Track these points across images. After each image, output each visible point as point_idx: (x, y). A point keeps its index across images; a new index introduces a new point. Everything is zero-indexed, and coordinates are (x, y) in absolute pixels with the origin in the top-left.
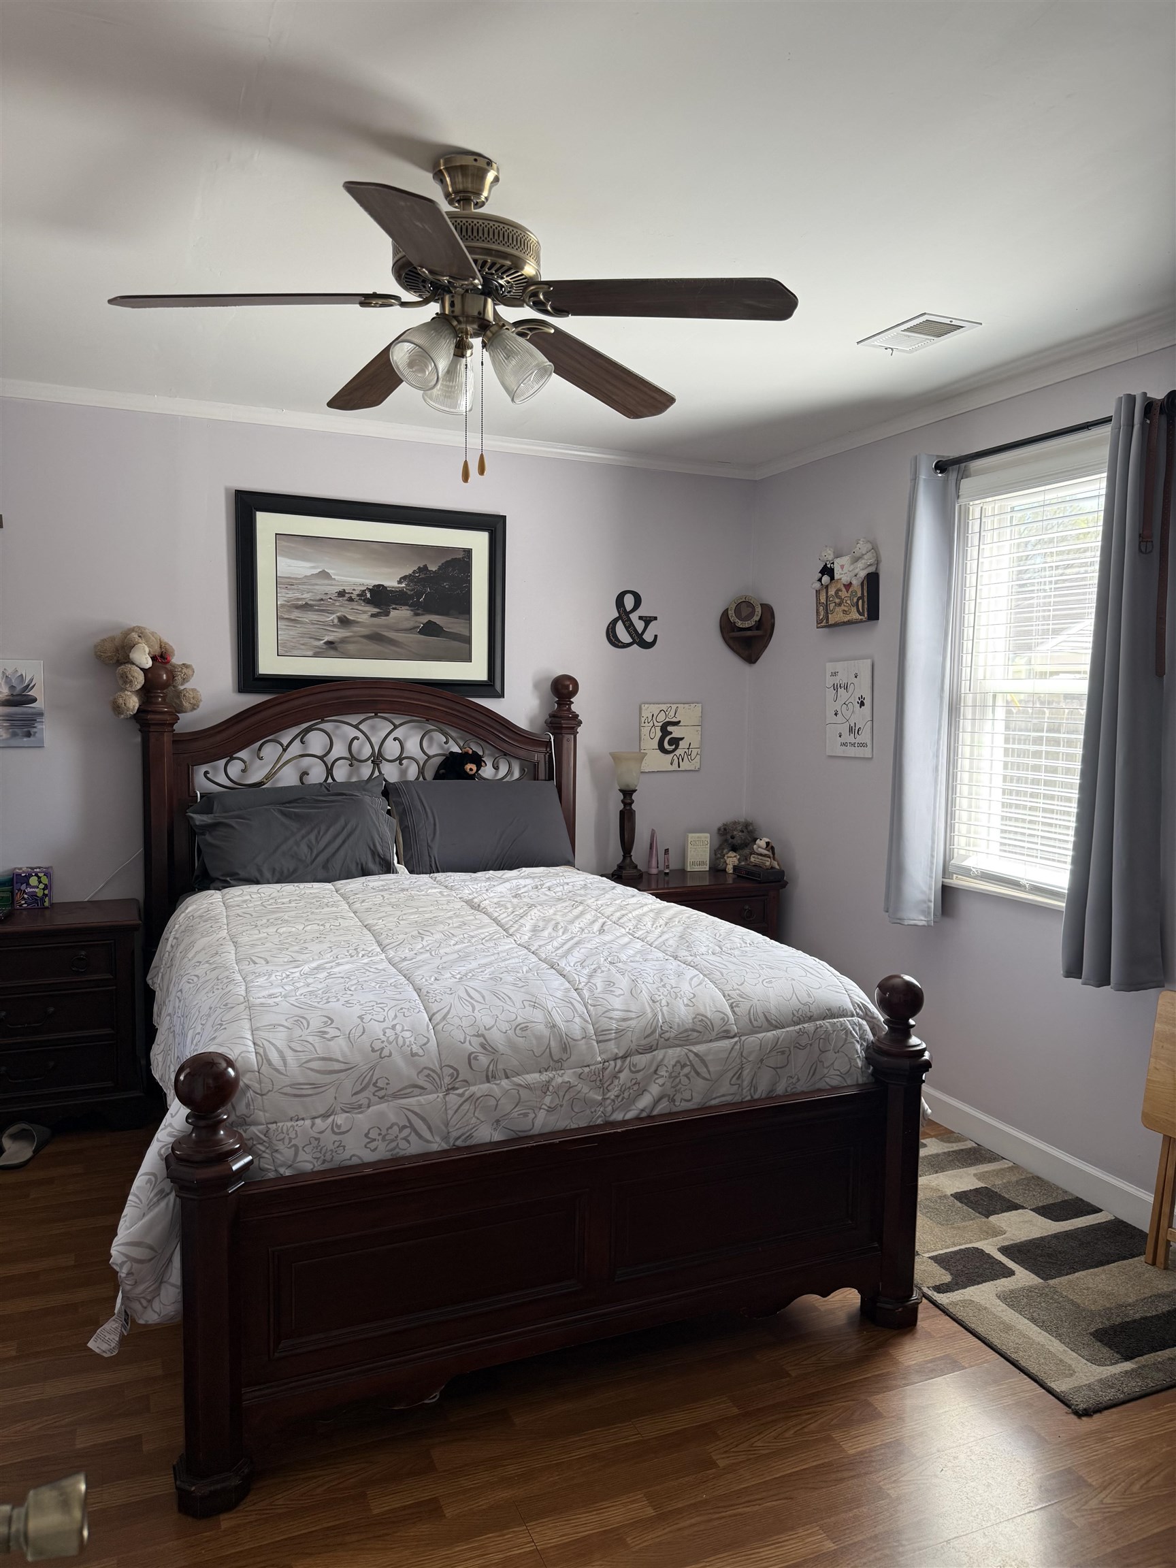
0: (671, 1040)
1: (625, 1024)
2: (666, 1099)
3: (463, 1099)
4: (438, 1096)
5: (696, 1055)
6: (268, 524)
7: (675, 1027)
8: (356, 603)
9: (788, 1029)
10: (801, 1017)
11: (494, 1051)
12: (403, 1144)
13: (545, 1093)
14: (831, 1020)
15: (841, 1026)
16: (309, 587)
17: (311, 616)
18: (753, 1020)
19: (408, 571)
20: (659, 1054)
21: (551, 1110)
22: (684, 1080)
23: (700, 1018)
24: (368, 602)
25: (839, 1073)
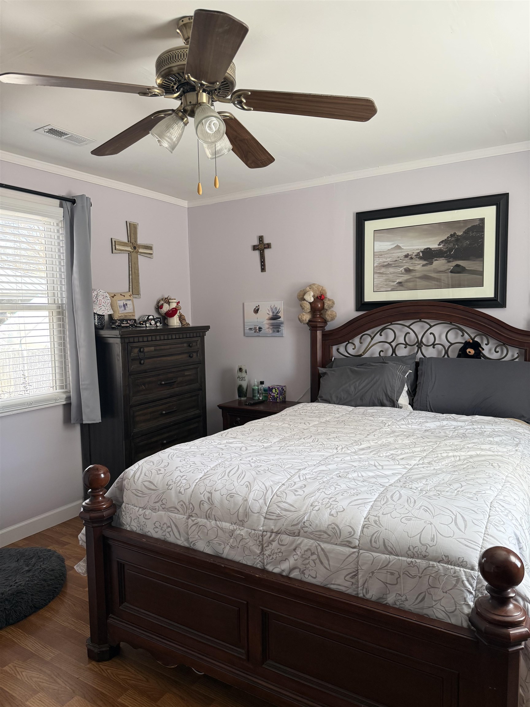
0: (307, 533)
1: (284, 513)
2: (297, 570)
3: (193, 523)
5: (322, 549)
6: (370, 226)
7: (314, 526)
9: (400, 558)
10: (415, 553)
11: (212, 504)
12: (168, 535)
13: (231, 537)
18: (373, 541)
19: (444, 238)
20: (299, 540)
21: (232, 547)
22: (312, 563)
23: (334, 526)
24: (421, 258)
25: (444, 609)
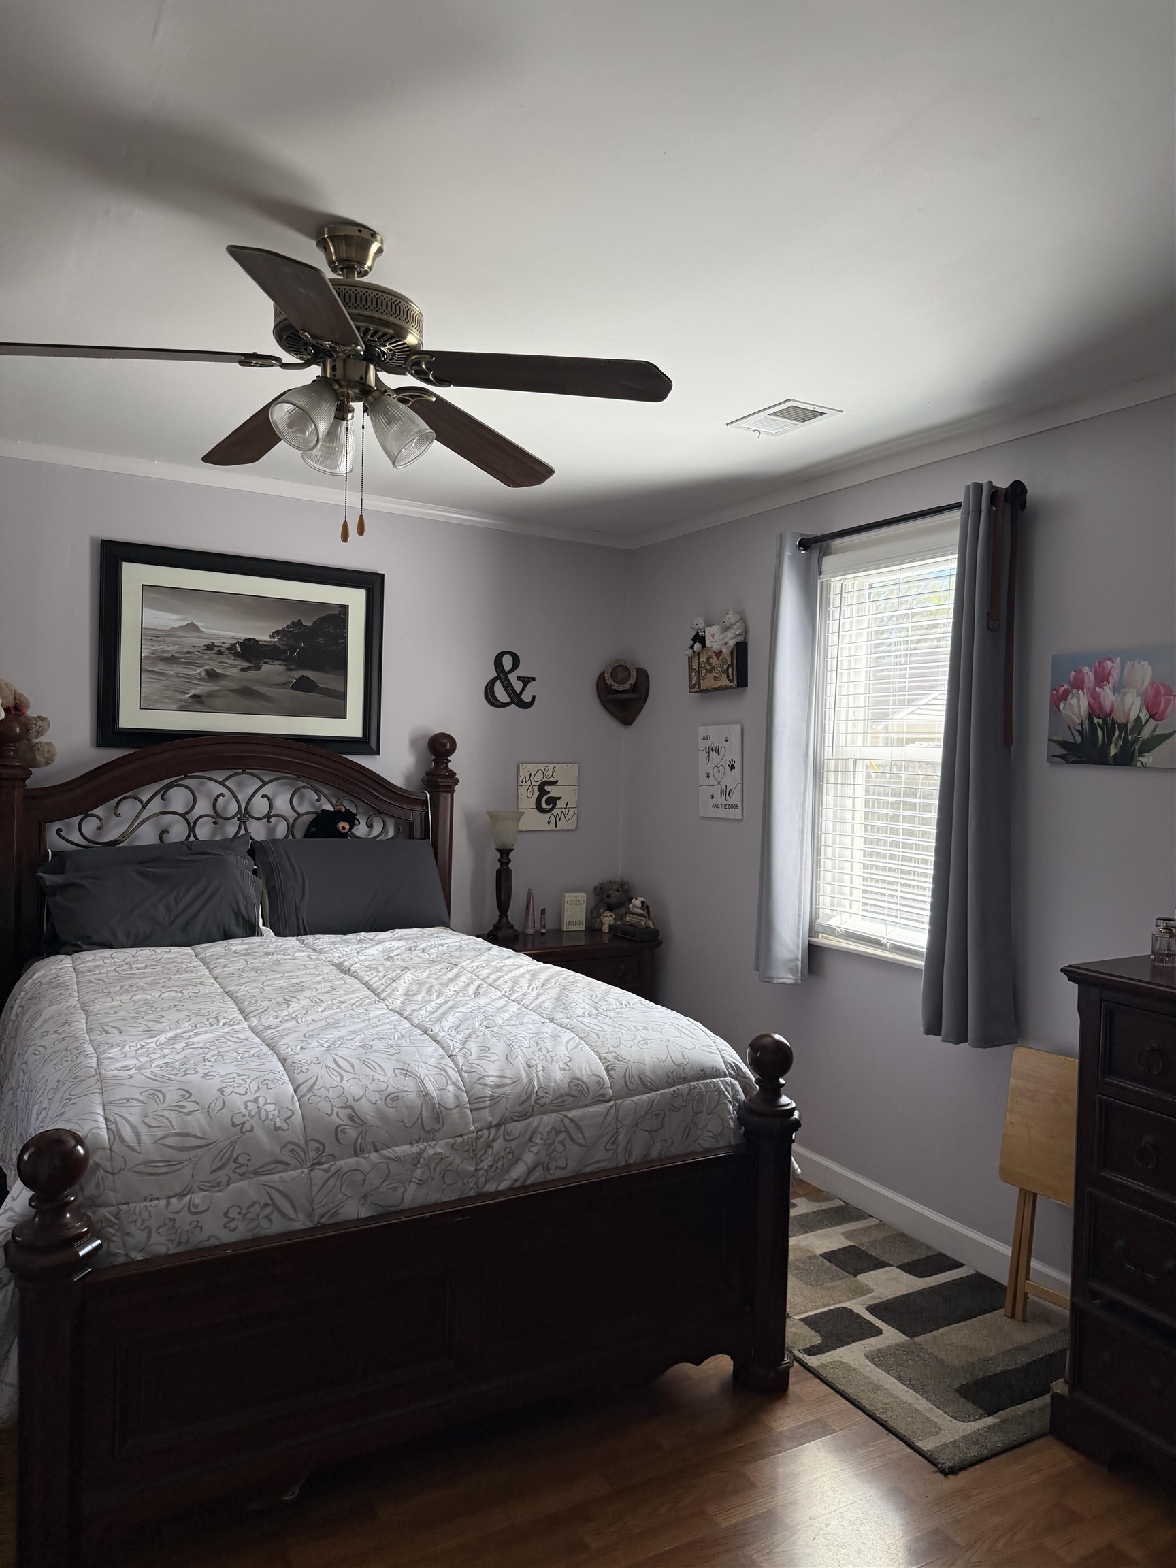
0: (546, 1106)
1: (499, 1091)
2: (540, 1168)
3: (329, 1174)
4: (303, 1172)
5: (571, 1120)
6: (134, 575)
7: (551, 1092)
8: (225, 657)
9: (662, 1091)
10: (675, 1079)
11: (363, 1123)
12: (264, 1223)
13: (416, 1166)
14: (704, 1081)
15: (714, 1086)
16: (176, 639)
17: (178, 669)
18: (628, 1083)
19: (281, 626)
20: (534, 1121)
21: (421, 1183)
22: (559, 1147)
23: (577, 1082)
24: (237, 655)
25: (712, 1135)
